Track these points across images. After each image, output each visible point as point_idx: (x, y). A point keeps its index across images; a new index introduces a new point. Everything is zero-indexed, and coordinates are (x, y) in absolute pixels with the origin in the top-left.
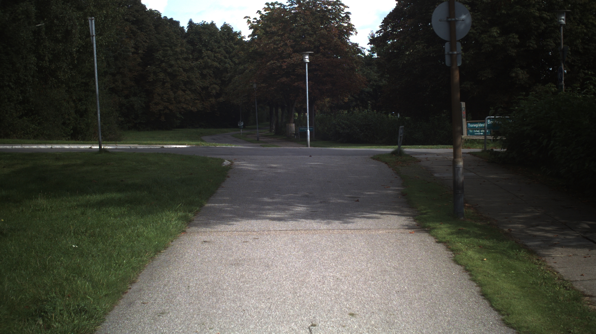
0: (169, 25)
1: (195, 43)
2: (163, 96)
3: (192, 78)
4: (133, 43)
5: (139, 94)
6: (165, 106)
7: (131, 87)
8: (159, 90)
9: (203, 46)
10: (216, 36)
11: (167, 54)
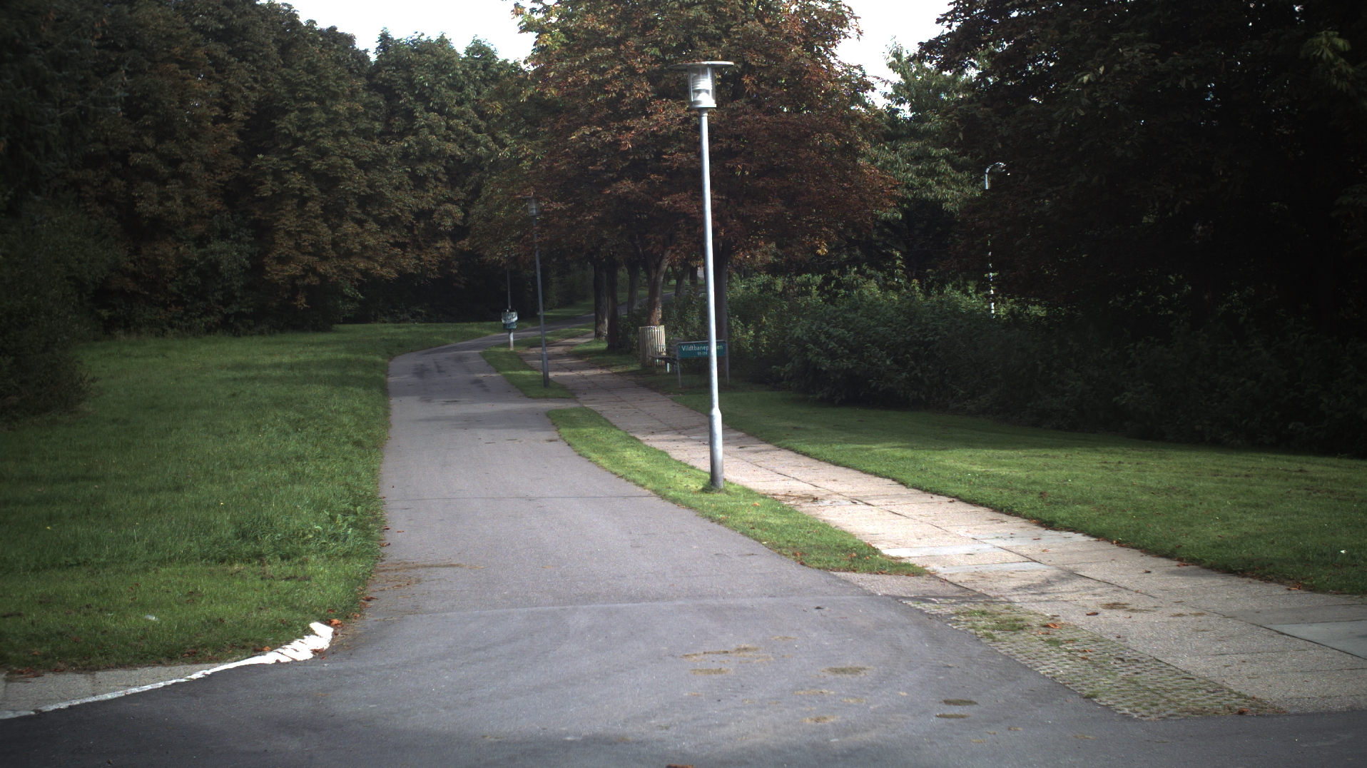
0: (323, 44)
1: (395, 90)
2: (300, 238)
3: (382, 186)
4: (215, 91)
5: (234, 233)
6: (306, 264)
7: (213, 213)
8: (289, 220)
9: (416, 100)
10: (452, 71)
11: (310, 119)
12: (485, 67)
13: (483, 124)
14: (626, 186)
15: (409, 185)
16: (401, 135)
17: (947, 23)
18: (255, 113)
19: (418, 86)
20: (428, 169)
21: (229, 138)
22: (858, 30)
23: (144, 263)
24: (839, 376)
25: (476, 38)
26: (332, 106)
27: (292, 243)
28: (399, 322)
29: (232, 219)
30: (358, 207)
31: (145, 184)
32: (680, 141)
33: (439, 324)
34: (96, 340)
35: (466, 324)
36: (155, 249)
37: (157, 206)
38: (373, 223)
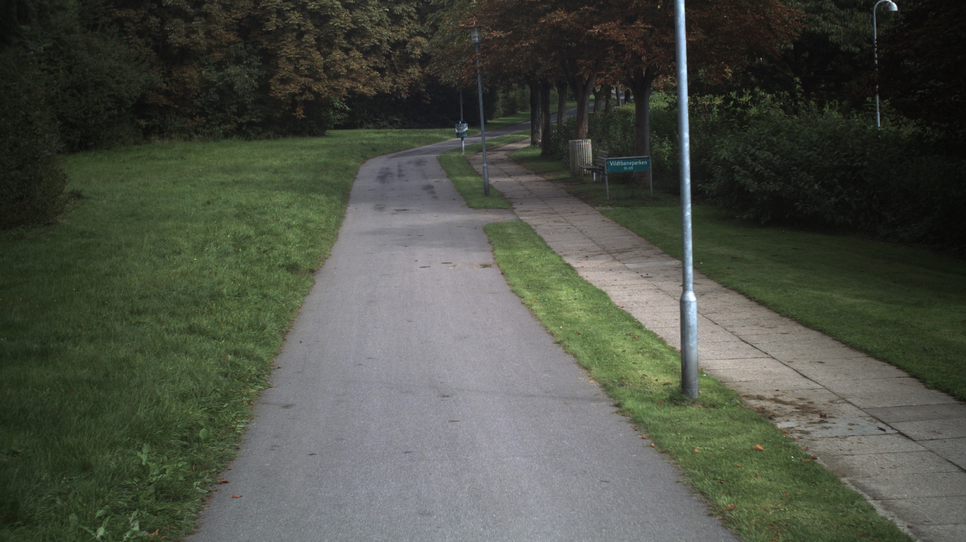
3: (364, 22)
5: (246, 59)
6: (303, 84)
7: (230, 43)
8: (290, 50)
15: (387, 21)
20: (403, 10)
23: (174, 84)
27: (291, 68)
28: (380, 128)
29: (245, 48)
30: (345, 38)
31: (175, 20)
33: (410, 130)
34: (136, 143)
35: (431, 130)
36: (184, 72)
37: (184, 38)
38: (356, 51)
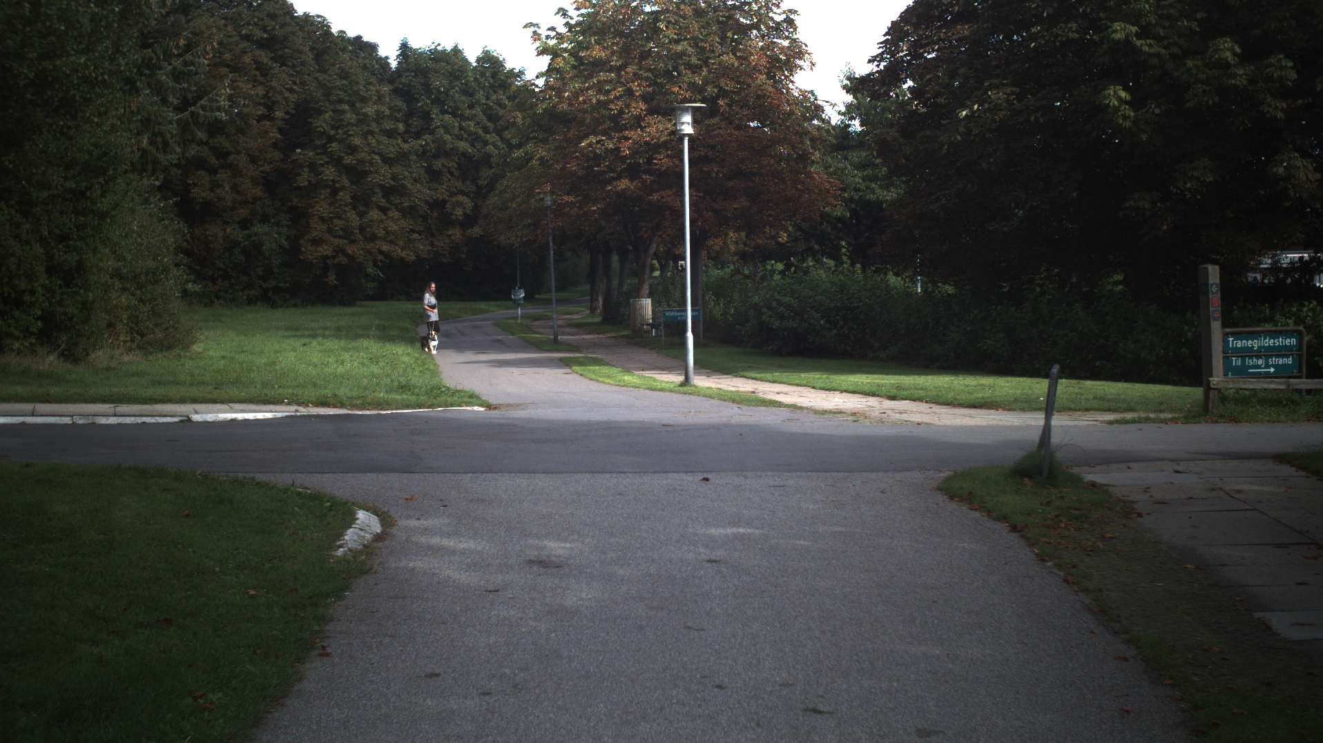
0: (351, 51)
1: (413, 94)
2: (332, 224)
3: (404, 178)
4: (260, 93)
5: (274, 218)
6: (337, 246)
7: (255, 200)
8: (322, 207)
9: (432, 103)
10: (465, 78)
11: (343, 119)
12: (494, 75)
13: (491, 125)
14: (624, 184)
15: (425, 178)
16: (418, 135)
17: (876, 63)
18: (294, 112)
19: (435, 91)
20: (443, 165)
21: (271, 134)
22: (811, 62)
23: (196, 242)
24: (786, 333)
25: (486, 49)
26: (362, 108)
27: (324, 228)
29: (272, 205)
30: (383, 197)
31: (199, 173)
32: (667, 149)
33: (450, 303)
36: (206, 230)
37: (208, 192)
38: (395, 211)
